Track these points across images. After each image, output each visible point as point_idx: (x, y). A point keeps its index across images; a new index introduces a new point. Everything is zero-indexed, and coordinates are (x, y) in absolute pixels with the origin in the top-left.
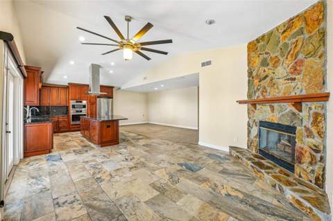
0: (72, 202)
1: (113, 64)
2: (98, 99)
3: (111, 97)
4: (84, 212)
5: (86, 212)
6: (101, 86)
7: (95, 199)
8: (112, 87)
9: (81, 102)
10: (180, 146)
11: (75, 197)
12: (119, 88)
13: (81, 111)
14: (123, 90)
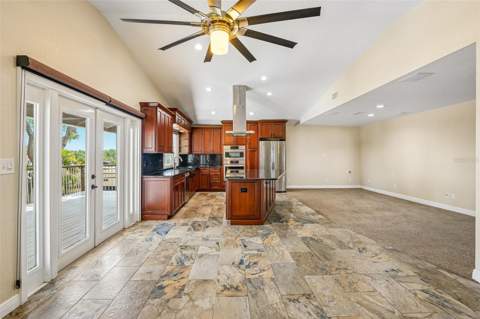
1: (264, 78)
2: (262, 143)
3: (283, 139)
6: (248, 122)
8: (284, 122)
9: (237, 148)
10: (396, 265)
12: (298, 122)
13: (237, 162)
14: (306, 126)
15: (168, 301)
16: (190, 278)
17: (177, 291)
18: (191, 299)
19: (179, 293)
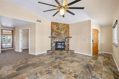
0: (94, 77)
4: (93, 72)
5: (93, 71)
7: (87, 72)
11: (92, 78)
15: (74, 72)
16: (66, 76)
17: (71, 74)
18: (69, 70)
19: (71, 73)
